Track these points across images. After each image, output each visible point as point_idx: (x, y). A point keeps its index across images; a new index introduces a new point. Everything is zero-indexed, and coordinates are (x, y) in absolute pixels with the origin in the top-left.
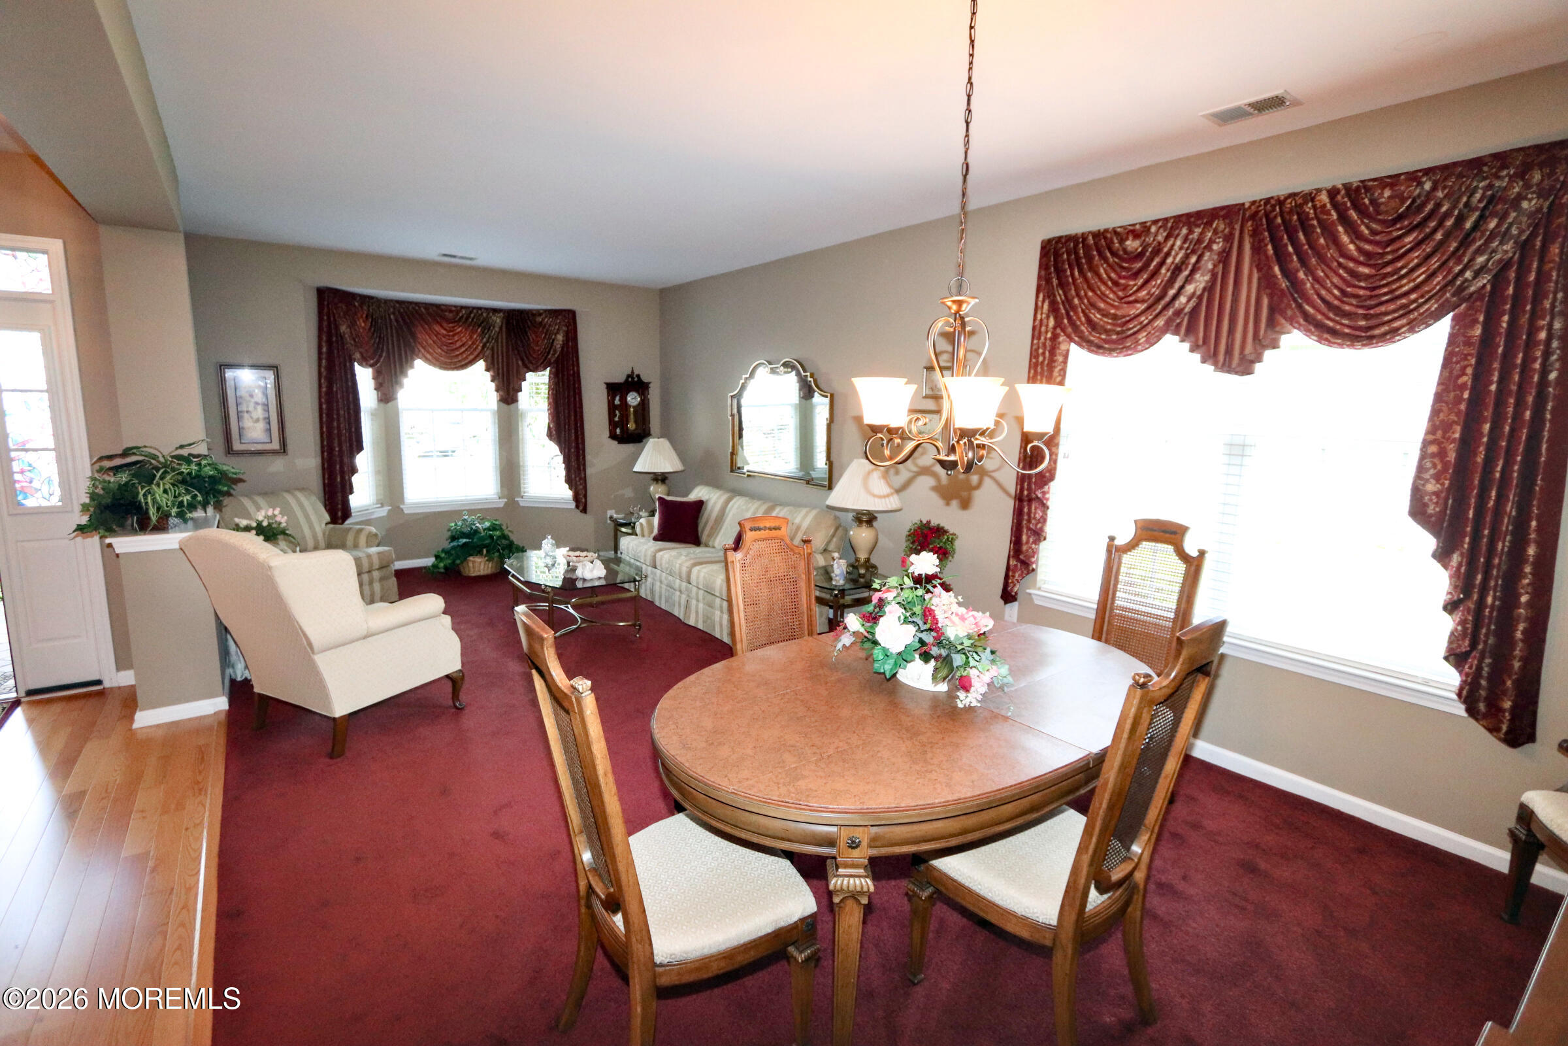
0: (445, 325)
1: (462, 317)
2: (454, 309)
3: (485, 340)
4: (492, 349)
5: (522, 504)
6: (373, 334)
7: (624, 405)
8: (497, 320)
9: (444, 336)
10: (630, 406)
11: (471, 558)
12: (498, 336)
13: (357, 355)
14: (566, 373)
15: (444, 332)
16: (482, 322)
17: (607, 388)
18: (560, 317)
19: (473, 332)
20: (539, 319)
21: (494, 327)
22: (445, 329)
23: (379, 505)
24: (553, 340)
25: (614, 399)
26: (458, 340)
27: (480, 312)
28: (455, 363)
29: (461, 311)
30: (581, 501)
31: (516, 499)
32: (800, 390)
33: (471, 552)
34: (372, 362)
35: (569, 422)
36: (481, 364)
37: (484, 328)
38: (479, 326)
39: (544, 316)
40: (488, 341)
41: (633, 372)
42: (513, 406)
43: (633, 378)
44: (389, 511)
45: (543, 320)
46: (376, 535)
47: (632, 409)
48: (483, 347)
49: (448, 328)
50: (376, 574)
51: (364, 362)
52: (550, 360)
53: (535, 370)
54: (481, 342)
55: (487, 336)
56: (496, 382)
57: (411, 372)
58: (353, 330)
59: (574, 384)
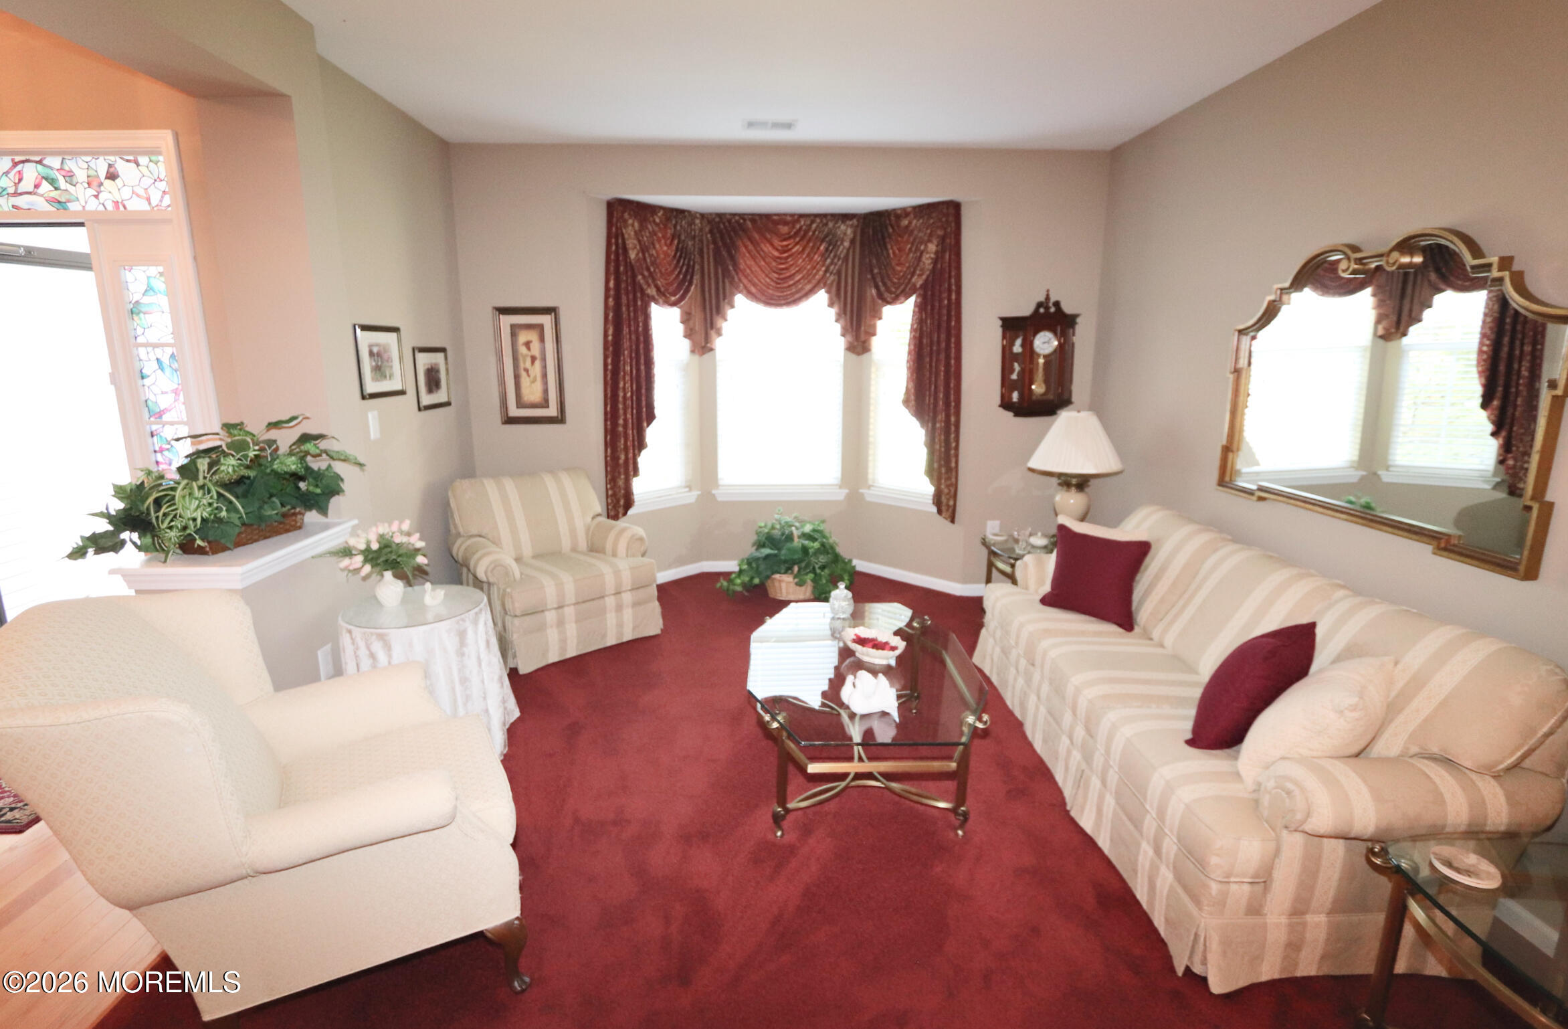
0: (776, 242)
1: (801, 228)
2: (789, 218)
3: (829, 261)
4: (839, 273)
5: (868, 499)
6: (678, 261)
7: (1029, 353)
8: (846, 231)
9: (775, 259)
10: (1039, 355)
11: (777, 576)
12: (847, 254)
13: (652, 291)
14: (937, 304)
15: (776, 254)
16: (826, 236)
17: (1003, 326)
18: (934, 215)
19: (815, 249)
20: (905, 222)
21: (842, 243)
22: (777, 250)
23: (687, 489)
24: (922, 253)
25: (1012, 344)
26: (792, 265)
27: (825, 221)
28: (785, 298)
29: (798, 221)
30: (946, 503)
31: (861, 491)
32: (1378, 321)
33: (776, 568)
34: (673, 299)
35: (936, 381)
36: (822, 296)
37: (830, 244)
38: (822, 241)
39: (912, 216)
40: (832, 263)
41: (1048, 298)
42: (865, 356)
43: (1047, 308)
44: (699, 496)
45: (910, 223)
46: (641, 539)
47: (1041, 361)
48: (826, 271)
49: (780, 248)
50: (627, 597)
51: (665, 298)
52: (914, 285)
53: (894, 300)
54: (823, 266)
55: (832, 255)
56: (842, 321)
57: (730, 313)
58: (647, 255)
59: (949, 320)
